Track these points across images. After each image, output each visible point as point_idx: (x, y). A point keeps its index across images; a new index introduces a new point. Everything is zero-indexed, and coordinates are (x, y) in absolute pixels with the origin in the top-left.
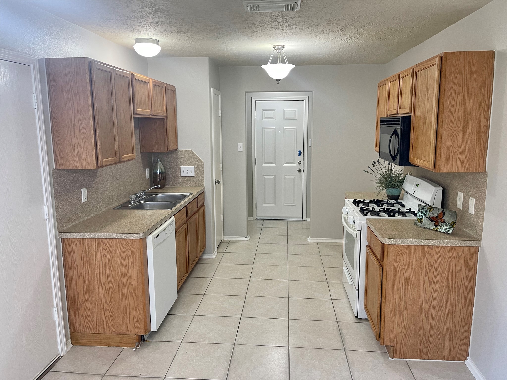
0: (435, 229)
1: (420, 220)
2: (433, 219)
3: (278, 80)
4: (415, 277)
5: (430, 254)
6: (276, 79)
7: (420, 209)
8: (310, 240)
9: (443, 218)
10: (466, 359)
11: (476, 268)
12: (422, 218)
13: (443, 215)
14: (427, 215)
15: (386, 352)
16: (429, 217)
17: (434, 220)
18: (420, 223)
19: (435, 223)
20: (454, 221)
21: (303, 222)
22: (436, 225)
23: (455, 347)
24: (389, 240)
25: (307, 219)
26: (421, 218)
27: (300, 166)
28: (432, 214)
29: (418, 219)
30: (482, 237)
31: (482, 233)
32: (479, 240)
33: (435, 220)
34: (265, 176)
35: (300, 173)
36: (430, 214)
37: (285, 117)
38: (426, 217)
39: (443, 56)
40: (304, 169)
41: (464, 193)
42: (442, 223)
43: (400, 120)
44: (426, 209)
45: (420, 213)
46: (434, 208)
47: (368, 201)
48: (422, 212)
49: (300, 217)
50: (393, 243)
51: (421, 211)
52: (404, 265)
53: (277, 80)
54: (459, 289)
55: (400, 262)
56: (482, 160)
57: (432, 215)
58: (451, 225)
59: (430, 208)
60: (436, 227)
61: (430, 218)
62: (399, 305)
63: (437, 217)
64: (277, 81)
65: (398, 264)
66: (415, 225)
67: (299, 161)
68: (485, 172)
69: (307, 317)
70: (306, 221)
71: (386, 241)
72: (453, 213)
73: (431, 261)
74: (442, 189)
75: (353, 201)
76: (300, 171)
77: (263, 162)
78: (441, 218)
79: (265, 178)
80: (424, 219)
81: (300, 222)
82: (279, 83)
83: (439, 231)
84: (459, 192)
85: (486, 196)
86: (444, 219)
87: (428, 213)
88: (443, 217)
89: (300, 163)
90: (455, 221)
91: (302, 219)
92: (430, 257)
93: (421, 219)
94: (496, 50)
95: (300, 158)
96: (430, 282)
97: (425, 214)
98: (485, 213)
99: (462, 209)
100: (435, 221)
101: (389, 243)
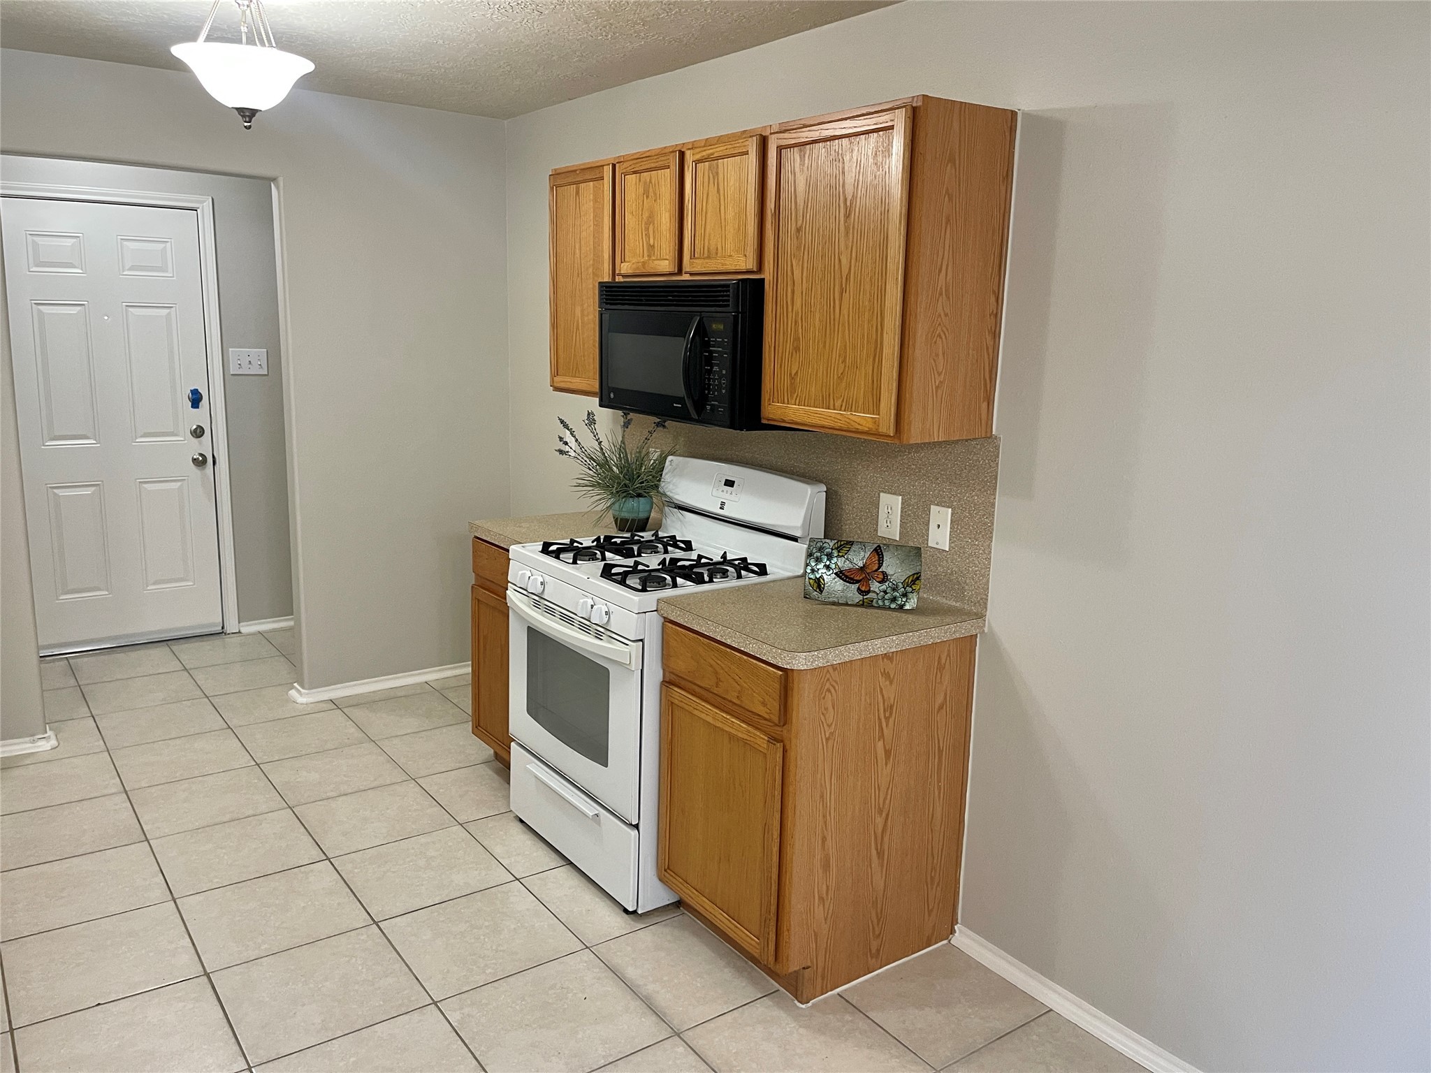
0: (863, 601)
1: (815, 582)
2: (852, 576)
3: (248, 114)
4: (858, 750)
5: (886, 675)
6: (237, 109)
7: (814, 551)
8: (301, 697)
9: (881, 570)
10: (953, 932)
11: (970, 690)
12: (820, 577)
13: (879, 561)
14: (833, 566)
15: (778, 990)
16: (841, 572)
17: (855, 578)
18: (818, 590)
19: (857, 585)
20: (914, 574)
21: (228, 640)
22: (865, 592)
23: (932, 910)
24: (809, 656)
25: (243, 626)
26: (818, 576)
27: (200, 443)
28: (848, 562)
29: (811, 581)
30: (986, 608)
31: (984, 597)
32: (981, 616)
33: (857, 578)
34: (55, 491)
35: (205, 468)
36: (841, 562)
37: (127, 268)
38: (831, 572)
39: (919, 107)
40: (215, 454)
41: (903, 496)
42: (879, 582)
43: (729, 291)
44: (830, 550)
45: (813, 564)
46: (852, 545)
47: (587, 542)
48: (818, 560)
49: (214, 625)
50: (816, 663)
51: (815, 556)
52: (834, 722)
53: (241, 111)
54: (940, 752)
55: (827, 716)
56: (984, 405)
57: (847, 565)
58: (907, 586)
59: (841, 545)
60: (863, 595)
61: (843, 574)
62: (824, 839)
63: (862, 569)
64: (243, 116)
65: (822, 722)
66: (807, 598)
67: (195, 427)
68: (989, 436)
69: (489, 971)
70: (240, 632)
71: (800, 662)
72: (910, 551)
73: (890, 693)
74: (825, 489)
75: (541, 550)
76: (200, 462)
77: (45, 432)
78: (874, 569)
79: (59, 496)
80: (825, 577)
81: (217, 642)
82: (250, 127)
83: (876, 605)
84: (882, 494)
85: (995, 499)
86: (882, 572)
87: (835, 559)
88: (879, 568)
89: (198, 433)
90: (917, 574)
91: (223, 628)
92: (888, 683)
93: (818, 579)
94: (1019, 110)
95: (199, 417)
96: (888, 753)
97: (828, 563)
98: (993, 544)
99: (900, 539)
100: (858, 582)
101: (807, 665)
